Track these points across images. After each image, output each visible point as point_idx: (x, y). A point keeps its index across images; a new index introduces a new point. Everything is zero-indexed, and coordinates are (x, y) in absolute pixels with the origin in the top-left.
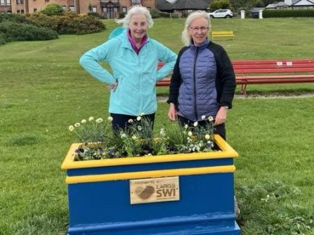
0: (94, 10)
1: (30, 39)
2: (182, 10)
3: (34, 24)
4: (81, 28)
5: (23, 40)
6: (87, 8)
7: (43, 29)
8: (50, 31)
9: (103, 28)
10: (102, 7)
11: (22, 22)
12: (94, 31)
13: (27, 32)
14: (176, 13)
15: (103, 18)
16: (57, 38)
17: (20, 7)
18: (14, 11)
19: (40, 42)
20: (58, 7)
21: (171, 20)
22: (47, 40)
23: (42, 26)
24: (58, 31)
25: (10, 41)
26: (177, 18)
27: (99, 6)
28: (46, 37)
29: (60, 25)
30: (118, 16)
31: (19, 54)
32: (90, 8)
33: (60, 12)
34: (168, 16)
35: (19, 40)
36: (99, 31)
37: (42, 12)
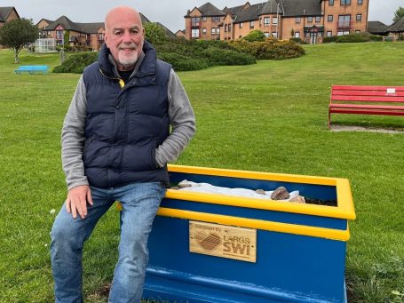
0: (297, 36)
1: (230, 64)
2: (399, 32)
3: (235, 49)
4: (279, 54)
5: (223, 65)
6: (290, 33)
7: (242, 54)
8: (249, 56)
9: (302, 53)
10: (305, 32)
11: (224, 48)
12: (292, 56)
13: (227, 58)
14: (391, 35)
15: (305, 43)
16: (255, 63)
17: (228, 35)
18: (222, 39)
19: (238, 67)
20: (260, 33)
21: (382, 43)
22: (245, 64)
23: (243, 51)
24: (257, 57)
25: (212, 65)
26: (392, 41)
27: (302, 32)
28: (244, 62)
29: (260, 50)
30: (321, 41)
31: (217, 77)
32: (293, 33)
33: (262, 38)
34: (380, 39)
35: (220, 65)
36: (298, 56)
37: (245, 38)
